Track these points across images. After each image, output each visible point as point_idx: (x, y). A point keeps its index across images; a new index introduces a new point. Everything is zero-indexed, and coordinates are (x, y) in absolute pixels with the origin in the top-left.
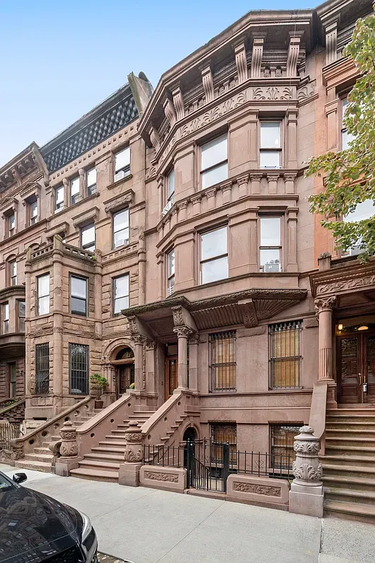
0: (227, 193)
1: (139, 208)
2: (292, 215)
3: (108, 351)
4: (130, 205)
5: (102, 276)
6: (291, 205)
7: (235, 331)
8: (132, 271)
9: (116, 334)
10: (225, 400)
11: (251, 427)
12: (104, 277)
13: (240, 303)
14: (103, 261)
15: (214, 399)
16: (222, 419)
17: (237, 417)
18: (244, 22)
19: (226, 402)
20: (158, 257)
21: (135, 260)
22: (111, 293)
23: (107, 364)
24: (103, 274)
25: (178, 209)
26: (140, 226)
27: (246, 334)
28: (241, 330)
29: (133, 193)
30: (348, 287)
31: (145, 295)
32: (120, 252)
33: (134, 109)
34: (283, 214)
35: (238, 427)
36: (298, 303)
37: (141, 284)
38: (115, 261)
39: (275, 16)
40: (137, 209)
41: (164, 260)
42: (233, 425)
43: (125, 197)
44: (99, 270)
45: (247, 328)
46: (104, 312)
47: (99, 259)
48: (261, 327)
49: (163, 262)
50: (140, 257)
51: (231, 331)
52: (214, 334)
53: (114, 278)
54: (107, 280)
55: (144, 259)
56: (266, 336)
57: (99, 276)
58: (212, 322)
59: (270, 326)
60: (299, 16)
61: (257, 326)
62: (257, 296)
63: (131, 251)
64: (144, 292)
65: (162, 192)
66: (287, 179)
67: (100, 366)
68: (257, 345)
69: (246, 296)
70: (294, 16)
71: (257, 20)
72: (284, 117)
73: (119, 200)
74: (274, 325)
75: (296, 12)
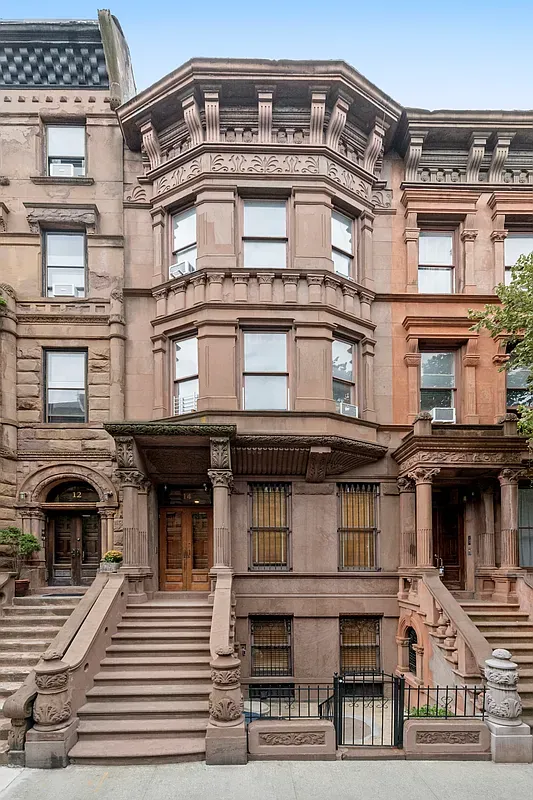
0: (291, 287)
1: (110, 243)
2: (369, 348)
3: (35, 482)
4: (90, 231)
5: (18, 338)
6: (368, 334)
7: (290, 483)
8: (95, 348)
9: (56, 454)
10: (274, 582)
11: (314, 621)
12: (22, 341)
13: (313, 450)
14: (21, 311)
15: (257, 581)
16: (271, 611)
17: (295, 608)
18: (332, 68)
19: (277, 587)
20: (154, 341)
21: (99, 330)
22: (41, 375)
23: (31, 509)
24: (21, 334)
25: (206, 280)
26: (113, 275)
27: (306, 490)
28: (299, 485)
29: (97, 214)
30: (453, 460)
31: (125, 397)
32: (63, 306)
33: (101, 69)
34: (357, 342)
35: (295, 621)
36: (375, 462)
37: (116, 377)
38: (53, 319)
39: (368, 88)
40: (105, 243)
41: (167, 349)
42: (288, 619)
43: (80, 212)
44: (11, 325)
45: (308, 482)
46: (22, 408)
47: (11, 304)
48: (328, 485)
49: (164, 352)
50: (114, 329)
51: (283, 484)
52: (255, 483)
53: (46, 349)
54: (32, 349)
55: (122, 334)
56: (334, 497)
57: (12, 338)
58: (259, 465)
59: (338, 484)
60: (390, 105)
61: (322, 482)
62: (339, 446)
63: (92, 311)
64: (124, 390)
65: (162, 235)
66: (364, 300)
67: (12, 510)
68: (323, 508)
69: (323, 444)
70: (385, 101)
71: (347, 77)
72: (357, 218)
73: (64, 212)
74: (344, 484)
75: (388, 98)
